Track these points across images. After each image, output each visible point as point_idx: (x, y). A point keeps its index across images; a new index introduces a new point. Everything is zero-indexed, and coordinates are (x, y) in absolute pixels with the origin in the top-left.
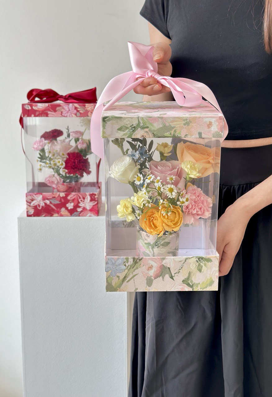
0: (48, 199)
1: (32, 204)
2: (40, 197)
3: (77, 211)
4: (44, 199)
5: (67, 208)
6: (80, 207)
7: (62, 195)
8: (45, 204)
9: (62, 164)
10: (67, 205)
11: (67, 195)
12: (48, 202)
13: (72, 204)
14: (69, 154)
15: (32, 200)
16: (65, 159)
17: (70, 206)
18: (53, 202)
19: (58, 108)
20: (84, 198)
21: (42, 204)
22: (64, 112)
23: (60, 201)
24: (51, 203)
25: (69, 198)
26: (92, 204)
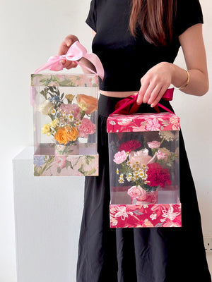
0: (131, 211)
1: (116, 216)
2: (124, 209)
3: (160, 222)
4: (128, 210)
5: (150, 219)
6: (163, 218)
7: (146, 206)
8: (129, 215)
9: (145, 176)
10: (150, 216)
11: (150, 206)
12: (131, 213)
13: (156, 215)
14: (149, 165)
15: (116, 212)
16: (147, 170)
17: (154, 217)
18: (136, 214)
19: (142, 123)
20: (167, 210)
21: (126, 215)
22: (148, 127)
23: (144, 212)
24: (134, 214)
25: (152, 209)
26: (175, 215)
